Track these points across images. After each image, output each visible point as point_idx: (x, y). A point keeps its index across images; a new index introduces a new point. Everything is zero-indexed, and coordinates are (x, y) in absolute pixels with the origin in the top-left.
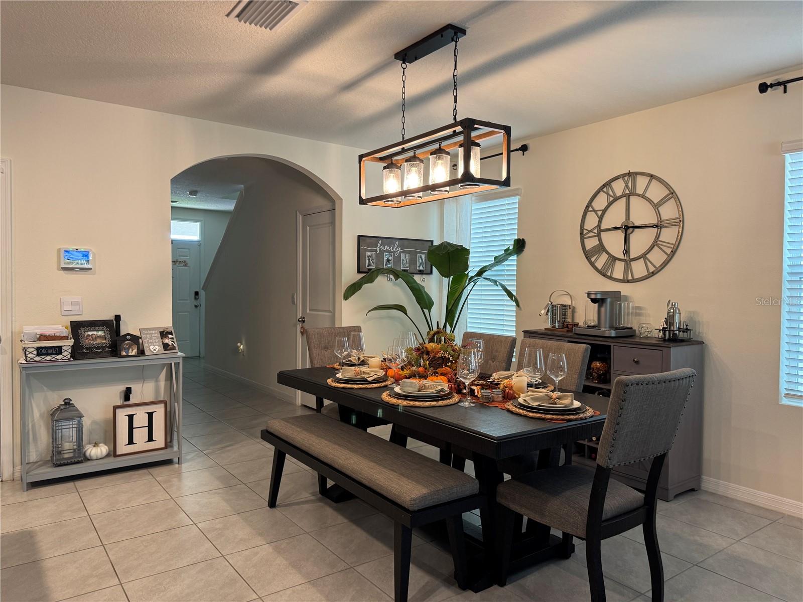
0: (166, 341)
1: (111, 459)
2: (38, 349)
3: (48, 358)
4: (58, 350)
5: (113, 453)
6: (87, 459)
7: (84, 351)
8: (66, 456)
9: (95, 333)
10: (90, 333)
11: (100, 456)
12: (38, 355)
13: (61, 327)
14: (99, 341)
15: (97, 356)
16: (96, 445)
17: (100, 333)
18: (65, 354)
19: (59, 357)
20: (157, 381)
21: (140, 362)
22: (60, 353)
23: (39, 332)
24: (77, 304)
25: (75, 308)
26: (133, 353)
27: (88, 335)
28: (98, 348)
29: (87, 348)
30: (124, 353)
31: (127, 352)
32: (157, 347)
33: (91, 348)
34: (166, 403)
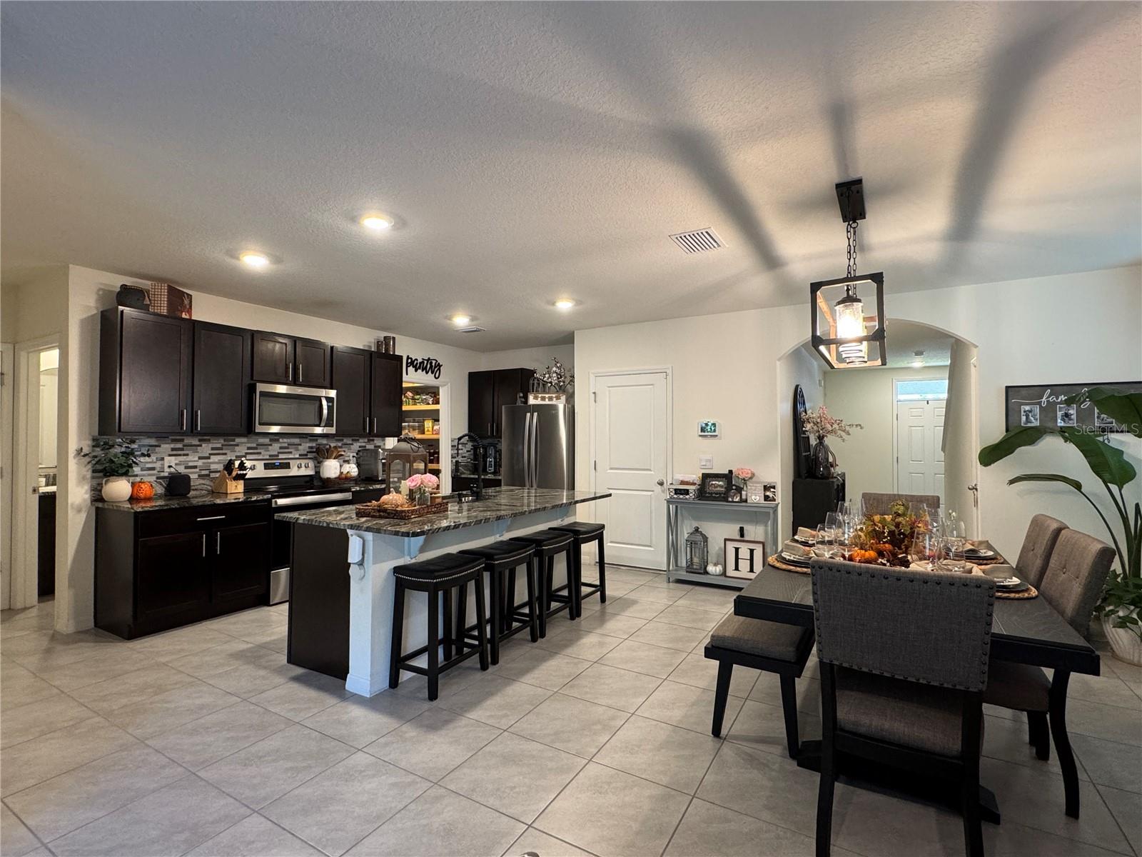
0: (768, 493)
1: (723, 578)
2: (675, 490)
3: (681, 497)
4: (687, 492)
5: (724, 574)
6: (706, 573)
7: (707, 495)
8: (695, 567)
9: (717, 483)
10: (714, 483)
11: (715, 573)
12: (676, 494)
13: (695, 476)
14: (718, 489)
15: (715, 499)
16: (716, 565)
17: (721, 483)
18: (691, 495)
19: (687, 497)
20: (766, 526)
21: (742, 507)
22: (688, 494)
23: (681, 479)
24: (710, 461)
25: (708, 464)
26: (737, 500)
27: (712, 484)
28: (716, 494)
29: (709, 493)
30: (730, 499)
31: (733, 499)
32: (758, 498)
33: (712, 494)
34: (763, 544)
